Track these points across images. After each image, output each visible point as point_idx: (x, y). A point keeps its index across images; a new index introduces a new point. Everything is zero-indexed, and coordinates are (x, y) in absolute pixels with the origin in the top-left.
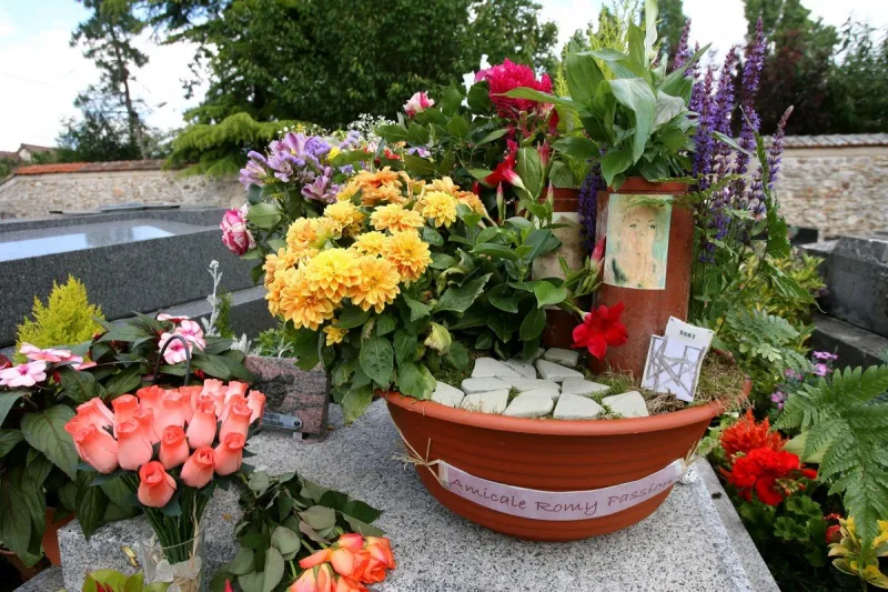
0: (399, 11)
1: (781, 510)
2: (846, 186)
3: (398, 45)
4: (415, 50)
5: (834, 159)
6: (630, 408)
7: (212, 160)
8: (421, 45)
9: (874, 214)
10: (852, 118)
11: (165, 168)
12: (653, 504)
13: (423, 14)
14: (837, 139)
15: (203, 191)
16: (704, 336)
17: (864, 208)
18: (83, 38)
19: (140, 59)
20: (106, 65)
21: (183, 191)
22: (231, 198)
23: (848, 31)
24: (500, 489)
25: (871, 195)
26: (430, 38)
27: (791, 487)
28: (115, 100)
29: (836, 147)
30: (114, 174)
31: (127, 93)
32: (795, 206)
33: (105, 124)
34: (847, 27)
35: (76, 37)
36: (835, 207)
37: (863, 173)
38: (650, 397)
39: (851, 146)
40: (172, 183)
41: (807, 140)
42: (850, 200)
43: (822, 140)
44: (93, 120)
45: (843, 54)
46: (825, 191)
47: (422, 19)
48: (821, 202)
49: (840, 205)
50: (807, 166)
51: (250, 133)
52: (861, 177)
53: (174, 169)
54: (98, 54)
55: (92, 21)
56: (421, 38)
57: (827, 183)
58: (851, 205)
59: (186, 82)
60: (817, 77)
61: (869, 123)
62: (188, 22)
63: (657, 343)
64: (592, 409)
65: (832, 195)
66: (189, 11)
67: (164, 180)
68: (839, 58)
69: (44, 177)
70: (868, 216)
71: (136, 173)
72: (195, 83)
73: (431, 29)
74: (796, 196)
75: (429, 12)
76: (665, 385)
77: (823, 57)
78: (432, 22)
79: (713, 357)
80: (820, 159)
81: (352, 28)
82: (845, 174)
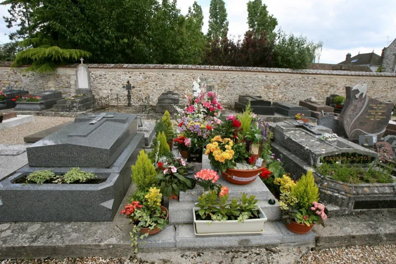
0: (125, 9)
1: (268, 179)
2: (279, 85)
3: (124, 22)
4: (131, 25)
5: (275, 76)
6: (255, 168)
8: (134, 23)
9: (286, 94)
10: (280, 63)
11: (13, 67)
12: (255, 179)
13: (135, 11)
14: (276, 70)
15: (33, 78)
16: (262, 160)
17: (283, 92)
21: (22, 77)
22: (48, 81)
23: (279, 33)
24: (241, 178)
25: (285, 88)
26: (137, 20)
27: (269, 176)
29: (276, 72)
32: (264, 91)
34: (279, 32)
36: (276, 92)
37: (284, 81)
38: (257, 166)
39: (280, 72)
40: (16, 73)
41: (268, 69)
42: (280, 90)
43: (272, 69)
45: (278, 40)
46: (273, 86)
47: (135, 13)
48: (272, 90)
49: (277, 91)
50: (268, 78)
51: (59, 55)
52: (283, 82)
53: (17, 67)
56: (134, 21)
57: (274, 84)
58: (280, 91)
59: (8, 19)
60: (271, 48)
61: (285, 65)
63: (257, 160)
64: (252, 169)
65: (275, 88)
67: (11, 72)
68: (277, 42)
70: (285, 95)
72: (13, 20)
73: (138, 17)
74: (265, 88)
75: (137, 10)
76: (258, 165)
77: (273, 42)
78: (139, 14)
79: (263, 161)
80: (272, 76)
81: (104, 13)
82: (279, 81)
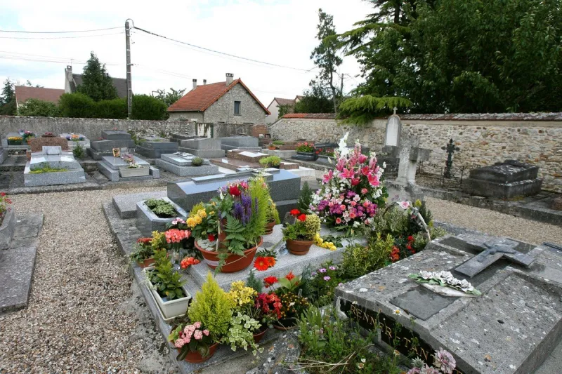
7: (355, 116)
11: (337, 119)
18: (316, 54)
19: (339, 62)
20: (324, 66)
22: (364, 135)
28: (325, 82)
30: (317, 120)
31: (331, 78)
33: (321, 93)
35: (313, 54)
44: (316, 91)
54: (320, 61)
55: (321, 46)
62: (361, 42)
66: (361, 37)
69: (292, 119)
71: (325, 120)
